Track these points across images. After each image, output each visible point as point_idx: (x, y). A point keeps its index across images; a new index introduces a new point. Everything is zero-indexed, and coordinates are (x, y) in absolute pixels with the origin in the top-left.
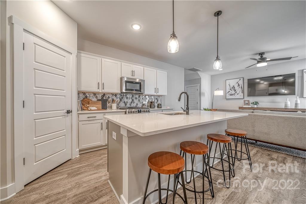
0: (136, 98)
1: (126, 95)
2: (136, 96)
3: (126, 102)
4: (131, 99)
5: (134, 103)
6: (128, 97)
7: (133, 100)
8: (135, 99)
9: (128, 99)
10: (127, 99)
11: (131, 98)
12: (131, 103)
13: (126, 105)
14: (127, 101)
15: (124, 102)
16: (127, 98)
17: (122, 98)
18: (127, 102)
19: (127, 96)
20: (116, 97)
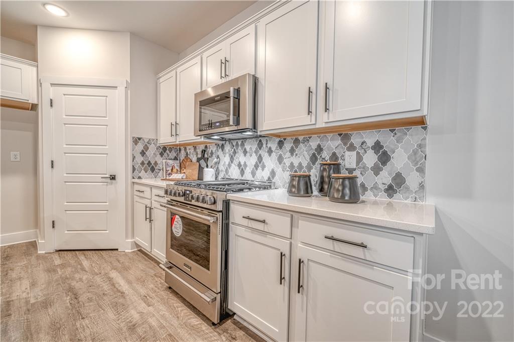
0: (270, 151)
1: (243, 145)
2: (269, 145)
3: (242, 163)
4: (254, 154)
5: (263, 167)
6: (248, 150)
7: (260, 158)
8: (266, 154)
9: (248, 154)
10: (245, 155)
11: (256, 152)
12: (256, 166)
13: (242, 172)
14: (245, 163)
15: (239, 165)
16: (245, 152)
17: (235, 152)
18: (245, 165)
19: (246, 146)
20: (223, 150)
